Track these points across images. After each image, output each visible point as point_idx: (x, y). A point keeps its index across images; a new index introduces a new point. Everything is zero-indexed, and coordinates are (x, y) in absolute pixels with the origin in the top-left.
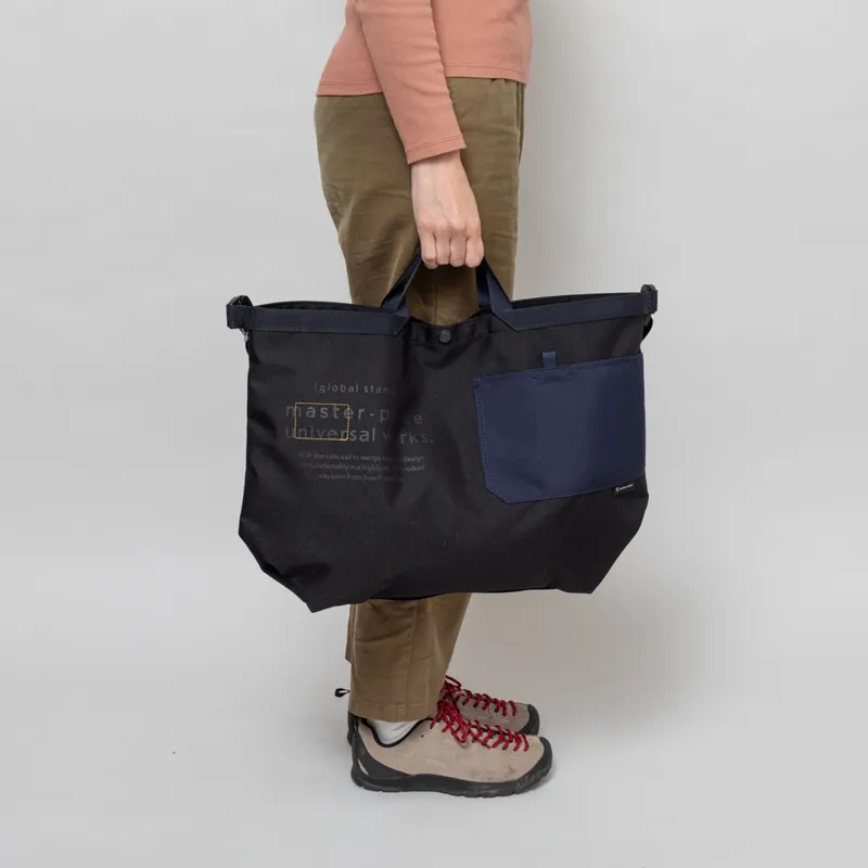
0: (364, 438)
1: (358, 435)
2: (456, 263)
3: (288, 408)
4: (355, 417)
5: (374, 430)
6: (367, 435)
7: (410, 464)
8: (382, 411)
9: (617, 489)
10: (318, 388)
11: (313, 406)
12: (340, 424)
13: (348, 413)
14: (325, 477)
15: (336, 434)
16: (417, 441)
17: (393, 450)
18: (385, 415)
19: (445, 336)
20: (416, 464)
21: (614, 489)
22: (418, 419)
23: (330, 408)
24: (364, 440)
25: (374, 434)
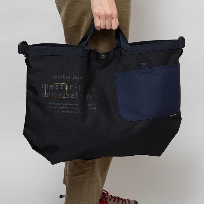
0: (73, 96)
1: (70, 95)
2: (108, 28)
3: (43, 85)
4: (69, 88)
5: (76, 93)
6: (74, 95)
7: (90, 107)
8: (79, 86)
9: (170, 116)
10: (54, 77)
11: (53, 84)
12: (63, 91)
13: (66, 87)
14: (57, 112)
15: (62, 95)
16: (93, 98)
17: (84, 102)
18: (81, 88)
19: (104, 57)
20: (92, 107)
21: (169, 116)
22: (93, 89)
23: (60, 85)
24: (72, 97)
25: (76, 95)
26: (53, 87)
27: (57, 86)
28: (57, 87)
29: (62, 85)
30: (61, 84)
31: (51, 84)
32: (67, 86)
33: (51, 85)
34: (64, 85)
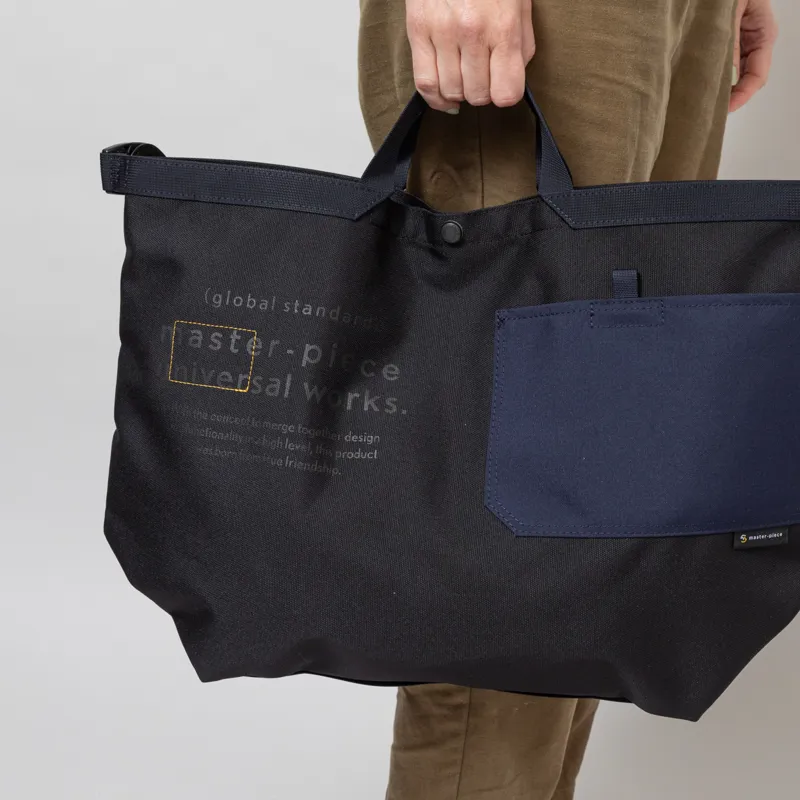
0: (272, 390)
1: (265, 383)
3: (164, 327)
4: (264, 351)
5: (289, 378)
6: (278, 386)
7: (353, 447)
8: (308, 348)
9: (743, 537)
10: (211, 296)
11: (201, 328)
12: (239, 362)
13: (253, 346)
15: (230, 379)
16: (376, 409)
17: (326, 418)
18: (312, 354)
19: (452, 230)
20: (364, 447)
21: (734, 535)
22: (391, 372)
23: (227, 334)
24: (270, 394)
25: (288, 385)
26: (200, 338)
27: (216, 337)
28: (216, 341)
29: (239, 337)
30: (235, 332)
31: (197, 327)
32: (257, 343)
33: (193, 332)
34: (247, 337)
